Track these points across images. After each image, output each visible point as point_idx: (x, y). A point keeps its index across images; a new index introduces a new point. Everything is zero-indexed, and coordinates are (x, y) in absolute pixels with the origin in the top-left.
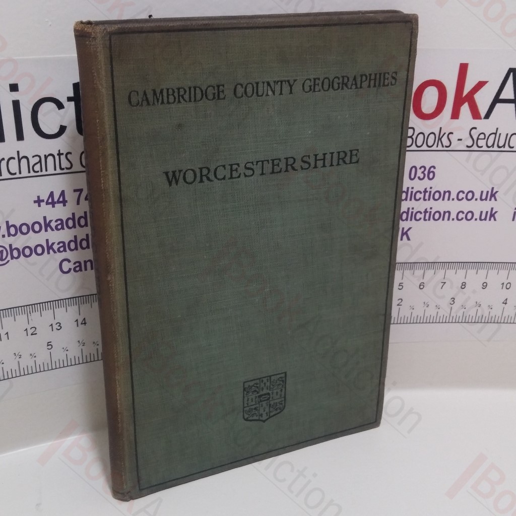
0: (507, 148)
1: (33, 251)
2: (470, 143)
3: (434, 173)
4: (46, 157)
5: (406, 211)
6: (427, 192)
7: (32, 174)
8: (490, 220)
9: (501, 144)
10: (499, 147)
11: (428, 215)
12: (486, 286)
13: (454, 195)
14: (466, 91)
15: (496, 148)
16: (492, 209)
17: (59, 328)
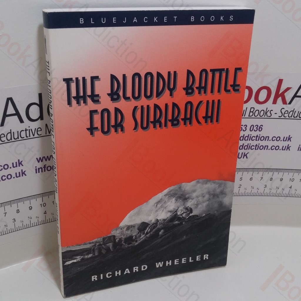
0: (298, 118)
2: (280, 115)
3: (262, 128)
5: (247, 145)
6: (258, 137)
8: (287, 150)
9: (295, 116)
10: (294, 117)
11: (257, 147)
12: (282, 180)
13: (270, 138)
14: (281, 92)
15: (293, 118)
16: (288, 145)
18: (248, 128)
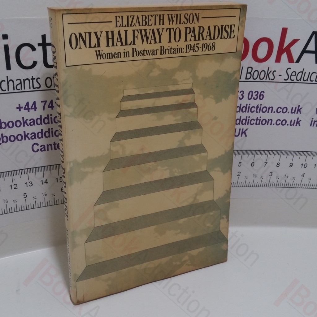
0: (309, 81)
1: (16, 138)
2: (286, 78)
3: (263, 95)
4: (24, 80)
5: (245, 118)
6: (259, 107)
7: (16, 90)
8: (296, 125)
9: (305, 79)
10: (304, 80)
11: (258, 121)
12: (292, 165)
13: (275, 110)
14: (285, 45)
15: (302, 81)
16: (298, 118)
17: (31, 185)
18: (246, 95)
